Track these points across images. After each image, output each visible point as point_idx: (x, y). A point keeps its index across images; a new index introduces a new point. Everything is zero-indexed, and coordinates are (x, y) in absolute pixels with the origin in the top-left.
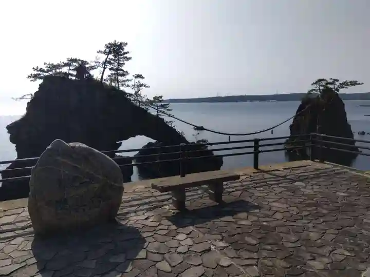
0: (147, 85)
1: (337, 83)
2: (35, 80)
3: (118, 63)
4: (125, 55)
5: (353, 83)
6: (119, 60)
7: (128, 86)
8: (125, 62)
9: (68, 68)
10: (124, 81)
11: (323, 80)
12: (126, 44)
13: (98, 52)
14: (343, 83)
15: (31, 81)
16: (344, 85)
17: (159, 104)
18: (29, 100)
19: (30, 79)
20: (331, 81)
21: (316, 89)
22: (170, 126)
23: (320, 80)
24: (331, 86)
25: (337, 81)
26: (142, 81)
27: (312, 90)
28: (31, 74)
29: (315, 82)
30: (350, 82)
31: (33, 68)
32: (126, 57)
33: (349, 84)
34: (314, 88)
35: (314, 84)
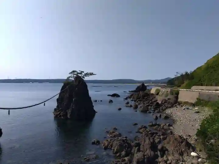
5: (92, 74)
11: (76, 71)
14: (86, 74)
20: (80, 72)
21: (72, 76)
23: (74, 71)
24: (80, 75)
25: (83, 72)
27: (70, 77)
29: (71, 72)
33: (89, 74)
34: (70, 76)
35: (70, 73)
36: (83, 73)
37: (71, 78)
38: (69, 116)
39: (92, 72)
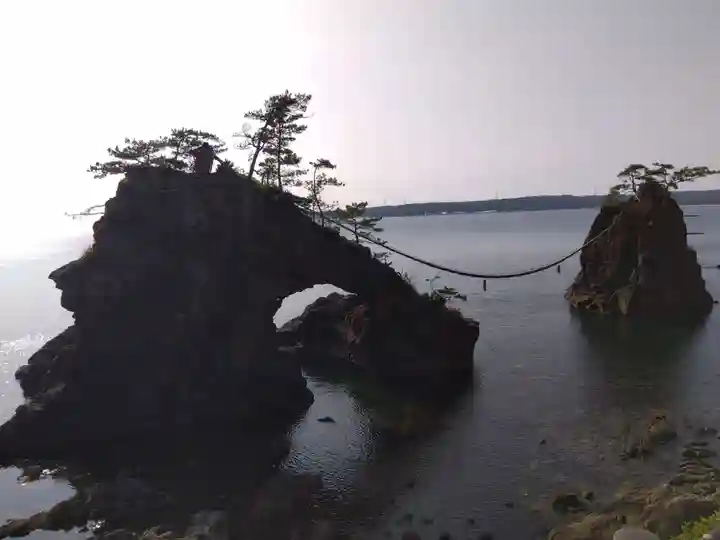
0: (338, 182)
1: (670, 172)
2: (104, 175)
3: (279, 138)
4: (295, 122)
5: (701, 172)
6: (280, 132)
7: (299, 184)
8: (293, 135)
9: (175, 149)
10: (292, 174)
11: (641, 167)
12: (309, 98)
13: (246, 115)
14: (682, 172)
15: (96, 177)
16: (683, 174)
17: (359, 220)
18: (98, 218)
19: (94, 173)
20: (657, 168)
21: (626, 184)
22: (383, 262)
23: (634, 168)
24: (658, 178)
25: (670, 167)
26: (329, 173)
27: (618, 187)
28: (97, 164)
29: (623, 170)
30: (695, 169)
31: (109, 150)
32: (295, 126)
33: (694, 172)
34: (621, 183)
35: (622, 174)
36: (668, 171)
37: (621, 192)
38: (623, 307)
39: (703, 166)
